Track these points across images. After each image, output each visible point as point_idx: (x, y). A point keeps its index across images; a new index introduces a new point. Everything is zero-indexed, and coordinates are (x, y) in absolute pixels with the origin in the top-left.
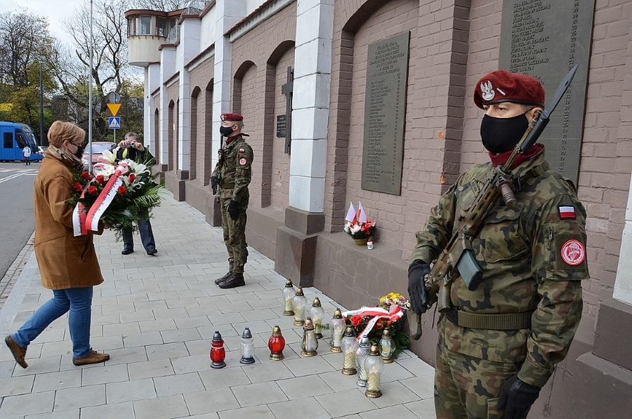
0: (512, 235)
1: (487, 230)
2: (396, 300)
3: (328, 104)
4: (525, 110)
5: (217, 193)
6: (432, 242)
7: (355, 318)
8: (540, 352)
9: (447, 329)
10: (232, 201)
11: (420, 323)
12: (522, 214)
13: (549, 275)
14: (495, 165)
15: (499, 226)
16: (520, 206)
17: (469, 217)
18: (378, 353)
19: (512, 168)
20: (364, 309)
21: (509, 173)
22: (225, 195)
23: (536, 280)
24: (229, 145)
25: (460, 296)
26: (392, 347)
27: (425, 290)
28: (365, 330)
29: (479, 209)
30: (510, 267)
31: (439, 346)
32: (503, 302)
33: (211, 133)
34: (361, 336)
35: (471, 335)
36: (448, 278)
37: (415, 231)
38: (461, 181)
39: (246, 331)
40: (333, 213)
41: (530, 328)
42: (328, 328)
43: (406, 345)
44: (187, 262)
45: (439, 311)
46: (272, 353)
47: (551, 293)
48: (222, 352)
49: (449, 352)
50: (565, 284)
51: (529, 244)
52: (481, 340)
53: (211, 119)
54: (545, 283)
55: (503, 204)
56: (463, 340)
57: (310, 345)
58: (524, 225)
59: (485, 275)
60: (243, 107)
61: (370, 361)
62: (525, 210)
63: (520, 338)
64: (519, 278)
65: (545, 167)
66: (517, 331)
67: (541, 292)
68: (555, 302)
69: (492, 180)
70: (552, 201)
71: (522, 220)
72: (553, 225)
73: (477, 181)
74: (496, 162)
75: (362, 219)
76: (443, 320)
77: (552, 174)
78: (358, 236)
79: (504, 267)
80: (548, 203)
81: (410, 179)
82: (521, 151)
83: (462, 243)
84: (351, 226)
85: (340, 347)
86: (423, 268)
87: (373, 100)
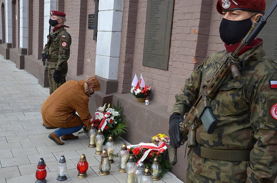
0: (237, 98)
1: (221, 94)
2: (162, 138)
3: (123, 8)
4: (251, 16)
5: (46, 64)
6: (185, 101)
7: (135, 149)
8: (255, 178)
9: (194, 159)
10: (56, 70)
11: (176, 154)
12: (245, 85)
13: (262, 126)
14: (228, 52)
15: (229, 92)
16: (243, 80)
17: (209, 86)
18: (150, 174)
19: (239, 54)
20: (142, 144)
21: (237, 58)
22: (51, 67)
23: (253, 129)
24: (56, 32)
25: (202, 137)
26: (159, 169)
27: (180, 132)
28: (142, 158)
29: (216, 81)
30: (236, 119)
31: (188, 169)
32: (231, 142)
33: (43, 24)
34: (139, 162)
35: (209, 164)
36: (195, 125)
37: (175, 94)
38: (206, 62)
39: (62, 158)
40: (124, 80)
41: (249, 161)
42: (118, 156)
43: (169, 169)
44: (23, 111)
45: (189, 147)
46: (80, 173)
47: (263, 138)
48: (44, 173)
49: (195, 174)
50: (273, 132)
51: (249, 104)
52: (216, 167)
53: (43, 14)
54: (259, 131)
55: (232, 78)
56: (204, 166)
57: (105, 167)
58: (246, 92)
59: (219, 124)
60: (65, 7)
61: (144, 179)
62: (247, 83)
63: (242, 167)
64: (241, 127)
65: (262, 54)
66: (240, 162)
67: (256, 137)
68: (266, 144)
69: (226, 62)
70: (266, 77)
71: (244, 89)
72: (266, 93)
73: (216, 63)
74: (229, 50)
75: (142, 85)
76: (191, 153)
77: (266, 59)
78: (139, 96)
79: (231, 119)
80: (263, 78)
81: (174, 60)
82: (245, 43)
83: (204, 103)
84: (135, 89)
85: (124, 169)
86: (178, 118)
87: (152, 7)
